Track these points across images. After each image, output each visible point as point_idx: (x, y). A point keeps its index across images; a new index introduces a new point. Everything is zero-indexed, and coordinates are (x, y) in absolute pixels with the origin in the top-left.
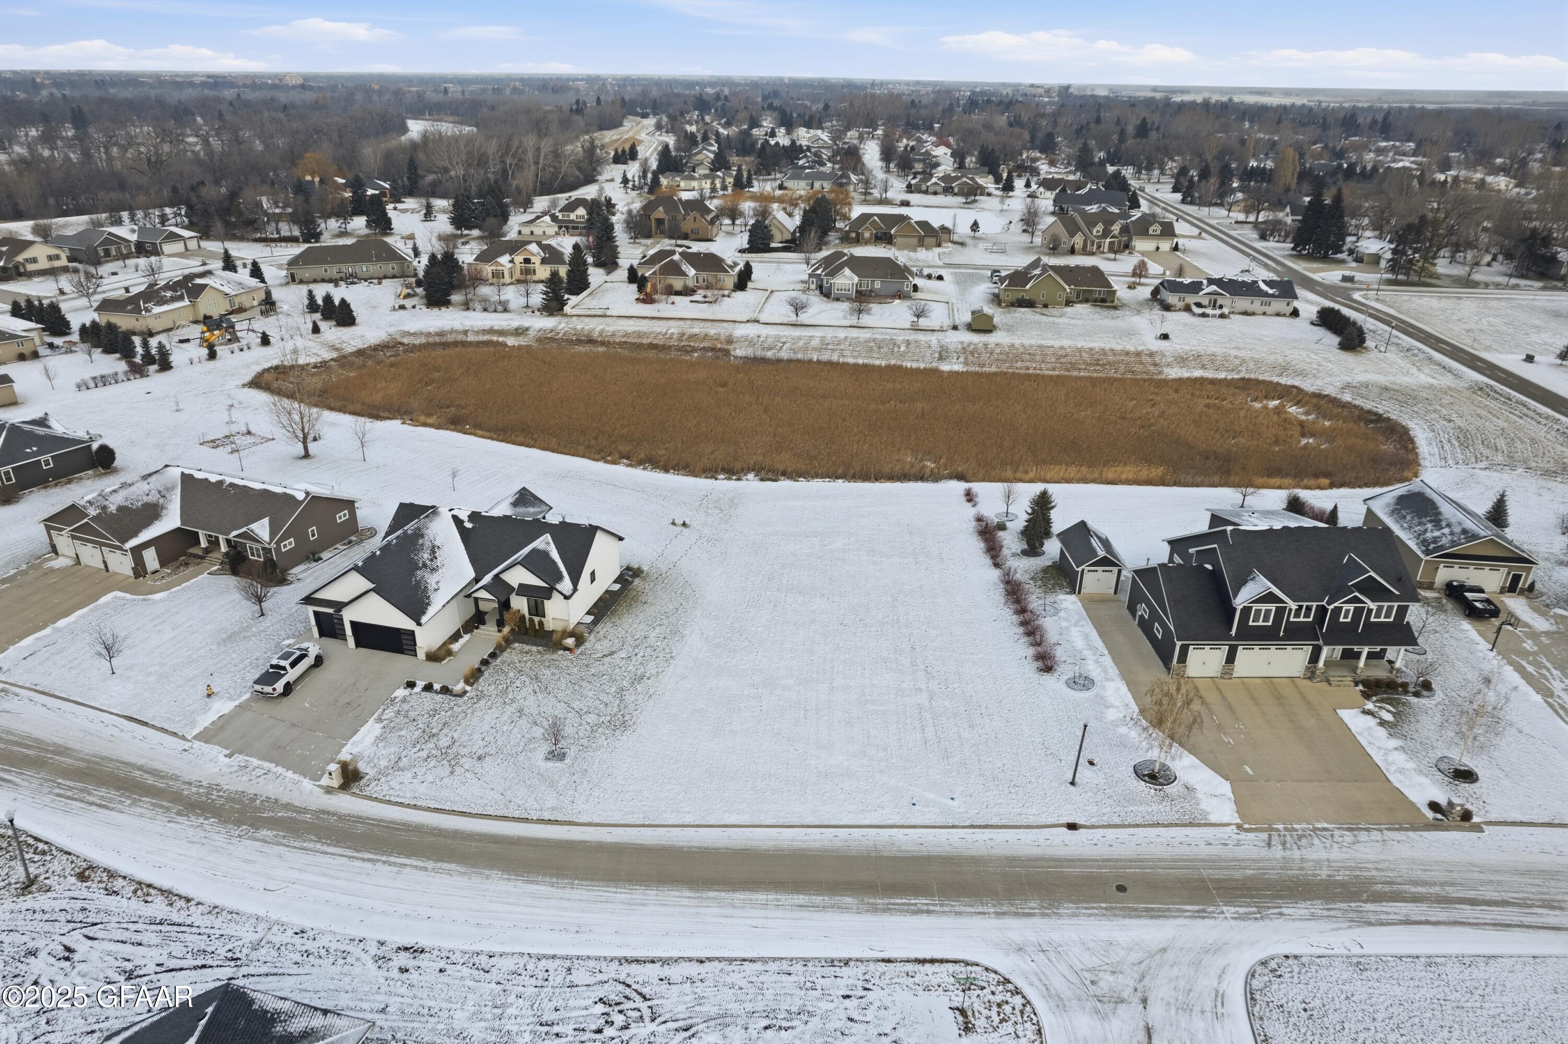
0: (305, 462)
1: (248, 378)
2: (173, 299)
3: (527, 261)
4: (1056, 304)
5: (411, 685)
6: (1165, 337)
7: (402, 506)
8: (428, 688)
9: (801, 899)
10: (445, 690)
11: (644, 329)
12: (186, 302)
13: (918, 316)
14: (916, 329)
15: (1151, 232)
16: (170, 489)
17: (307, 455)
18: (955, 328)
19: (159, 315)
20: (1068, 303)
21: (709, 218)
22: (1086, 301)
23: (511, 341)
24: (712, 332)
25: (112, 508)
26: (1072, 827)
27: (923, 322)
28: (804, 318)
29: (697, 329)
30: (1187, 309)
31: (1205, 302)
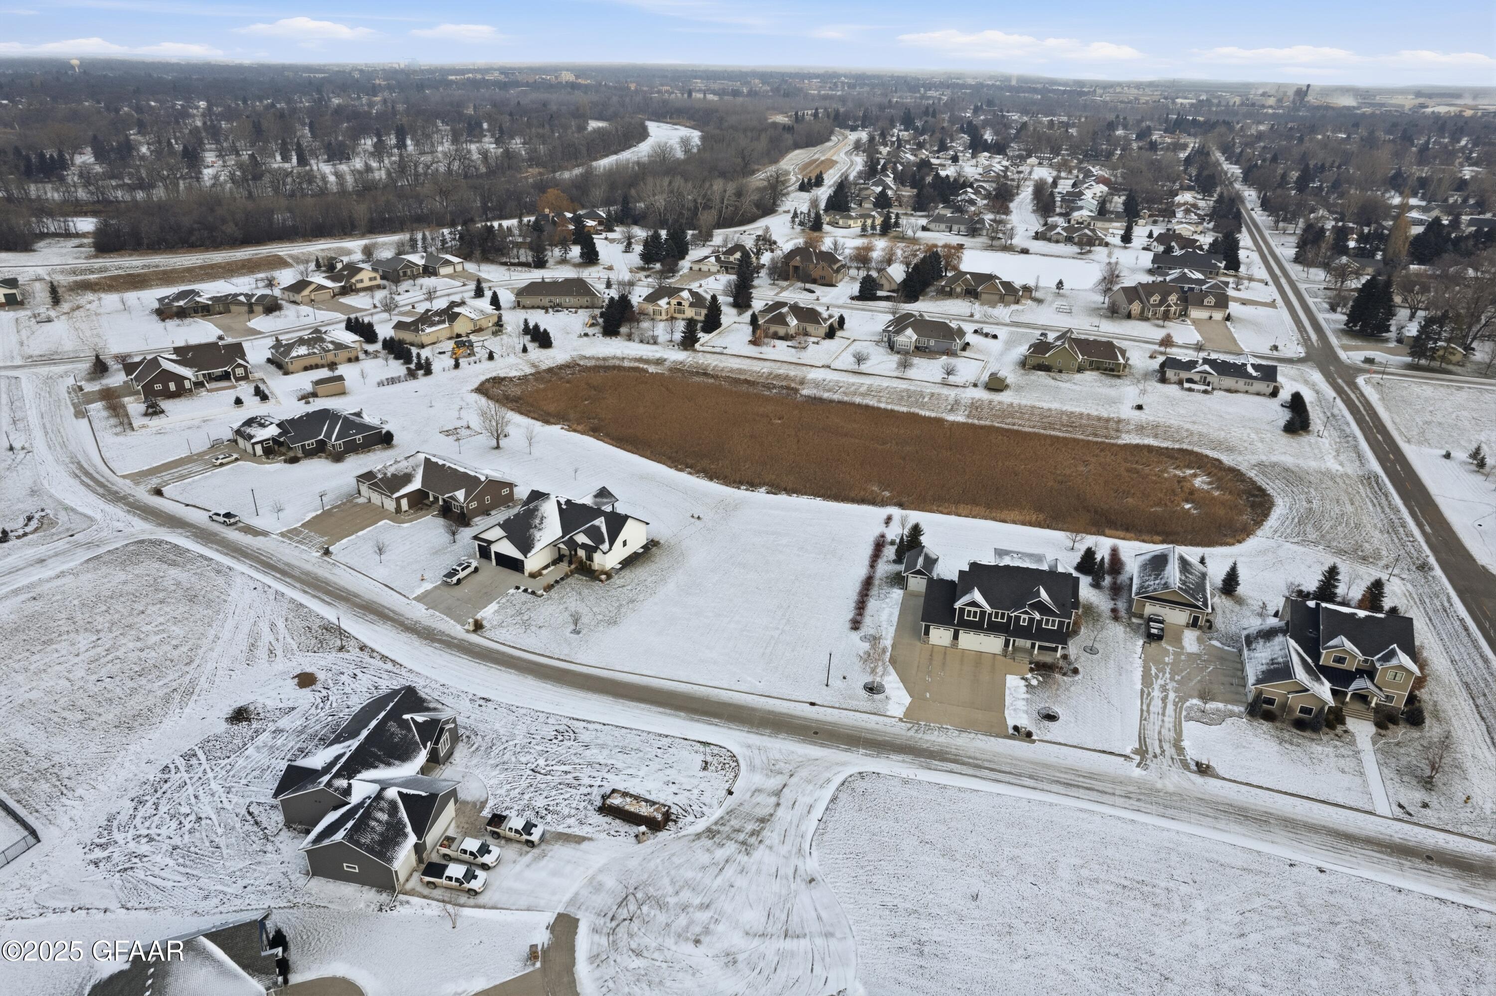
0: (497, 451)
1: (476, 385)
2: (440, 322)
3: (679, 304)
4: (1069, 370)
5: (518, 588)
6: (1140, 407)
7: (533, 491)
8: (525, 591)
9: (661, 710)
10: (533, 593)
11: (745, 367)
12: (447, 325)
13: (948, 374)
14: (945, 384)
15: (1205, 303)
16: (418, 466)
17: (498, 447)
18: (975, 385)
19: (429, 334)
20: (1080, 370)
21: (835, 267)
22: (1098, 369)
23: (652, 369)
24: (792, 374)
25: (389, 475)
26: (813, 704)
27: (952, 379)
28: (864, 368)
29: (782, 370)
30: (1180, 383)
31: (1197, 378)
